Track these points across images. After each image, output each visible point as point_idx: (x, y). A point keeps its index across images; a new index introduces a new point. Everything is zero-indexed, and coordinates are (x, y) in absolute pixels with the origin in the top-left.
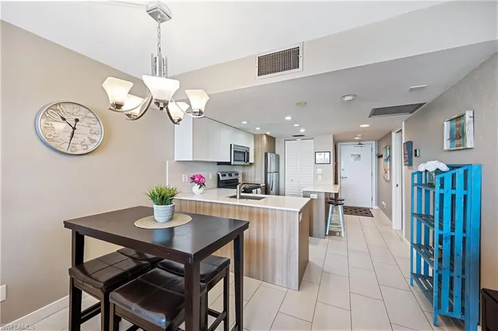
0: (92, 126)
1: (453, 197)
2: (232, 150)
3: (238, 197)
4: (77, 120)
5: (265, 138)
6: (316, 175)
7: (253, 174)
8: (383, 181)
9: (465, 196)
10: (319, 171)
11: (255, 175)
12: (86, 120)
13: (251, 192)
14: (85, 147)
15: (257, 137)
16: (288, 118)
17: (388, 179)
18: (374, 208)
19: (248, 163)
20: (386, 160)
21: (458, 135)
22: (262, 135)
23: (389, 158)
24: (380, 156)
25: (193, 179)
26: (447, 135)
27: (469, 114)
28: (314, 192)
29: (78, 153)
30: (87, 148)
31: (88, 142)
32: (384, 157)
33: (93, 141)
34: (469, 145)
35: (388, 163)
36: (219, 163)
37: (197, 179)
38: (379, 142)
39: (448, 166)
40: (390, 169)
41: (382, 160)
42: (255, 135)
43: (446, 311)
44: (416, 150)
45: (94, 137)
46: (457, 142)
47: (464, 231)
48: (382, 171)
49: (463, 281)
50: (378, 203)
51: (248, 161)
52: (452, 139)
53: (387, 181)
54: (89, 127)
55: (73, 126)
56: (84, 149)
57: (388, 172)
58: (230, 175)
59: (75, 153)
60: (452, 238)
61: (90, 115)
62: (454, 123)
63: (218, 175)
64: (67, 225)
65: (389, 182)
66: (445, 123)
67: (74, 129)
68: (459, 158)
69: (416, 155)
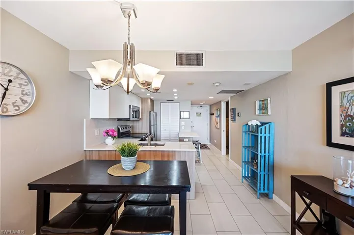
0: (23, 87)
1: (265, 137)
2: (131, 109)
3: (149, 145)
4: (10, 81)
5: (149, 100)
6: (181, 126)
7: (140, 127)
8: (214, 128)
9: (269, 137)
10: (183, 123)
11: (142, 127)
12: (18, 81)
13: (145, 140)
14: (17, 108)
15: (143, 100)
16: (175, 90)
17: (219, 127)
18: (208, 144)
19: (139, 119)
20: (217, 117)
21: (264, 108)
22: (147, 98)
23: (219, 116)
24: (212, 114)
25: (107, 132)
26: (257, 108)
27: (269, 99)
28: (186, 138)
29: (10, 114)
30: (19, 109)
31: (19, 103)
32: (216, 115)
33: (24, 102)
34: (269, 114)
35: (219, 118)
36: (119, 120)
37: (111, 133)
38: (211, 106)
39: (260, 123)
41: (214, 117)
42: (142, 98)
43: (262, 191)
44: (238, 113)
45: (25, 98)
46: (262, 111)
47: (269, 153)
48: (214, 123)
49: (268, 175)
50: (211, 141)
51: (139, 117)
52: (260, 109)
53: (217, 128)
54: (21, 87)
55: (6, 87)
56: (16, 110)
58: (126, 128)
59: (7, 114)
60: (265, 156)
61: (22, 76)
62: (261, 103)
63: (119, 128)
64: (31, 186)
65: (219, 129)
66: (257, 102)
67: (6, 89)
68: (264, 119)
69: (238, 116)
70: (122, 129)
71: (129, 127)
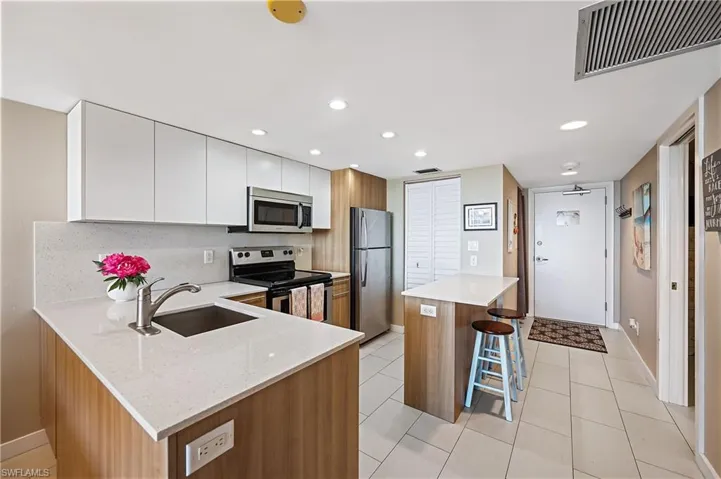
2: (251, 198)
5: (350, 177)
6: (465, 256)
7: (329, 252)
8: (632, 270)
10: (473, 245)
15: (336, 176)
17: (647, 267)
18: (612, 327)
19: (307, 230)
20: (642, 220)
22: (345, 171)
23: (650, 215)
24: (625, 214)
32: (635, 215)
35: (647, 227)
36: (231, 230)
38: (623, 183)
40: (653, 243)
41: (631, 220)
42: (333, 173)
48: (631, 247)
50: (622, 319)
51: (309, 224)
53: (641, 271)
57: (647, 250)
58: (267, 253)
63: (230, 253)
65: (651, 273)
70: (240, 255)
71: (285, 253)
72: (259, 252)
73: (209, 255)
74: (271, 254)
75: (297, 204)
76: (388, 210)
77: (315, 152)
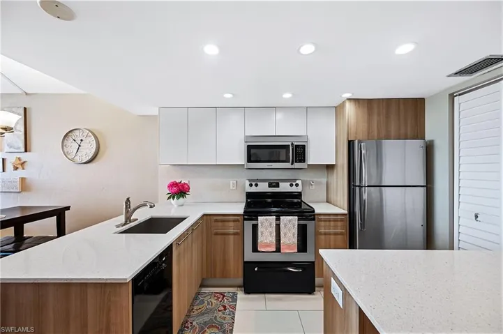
4: (81, 140)
5: (347, 108)
12: (88, 138)
15: (339, 112)
22: (344, 103)
42: (337, 109)
54: (89, 143)
67: (80, 146)
70: (251, 185)
71: (291, 185)
72: (267, 183)
73: (233, 184)
74: (277, 185)
75: (290, 144)
76: (428, 137)
77: (287, 95)
